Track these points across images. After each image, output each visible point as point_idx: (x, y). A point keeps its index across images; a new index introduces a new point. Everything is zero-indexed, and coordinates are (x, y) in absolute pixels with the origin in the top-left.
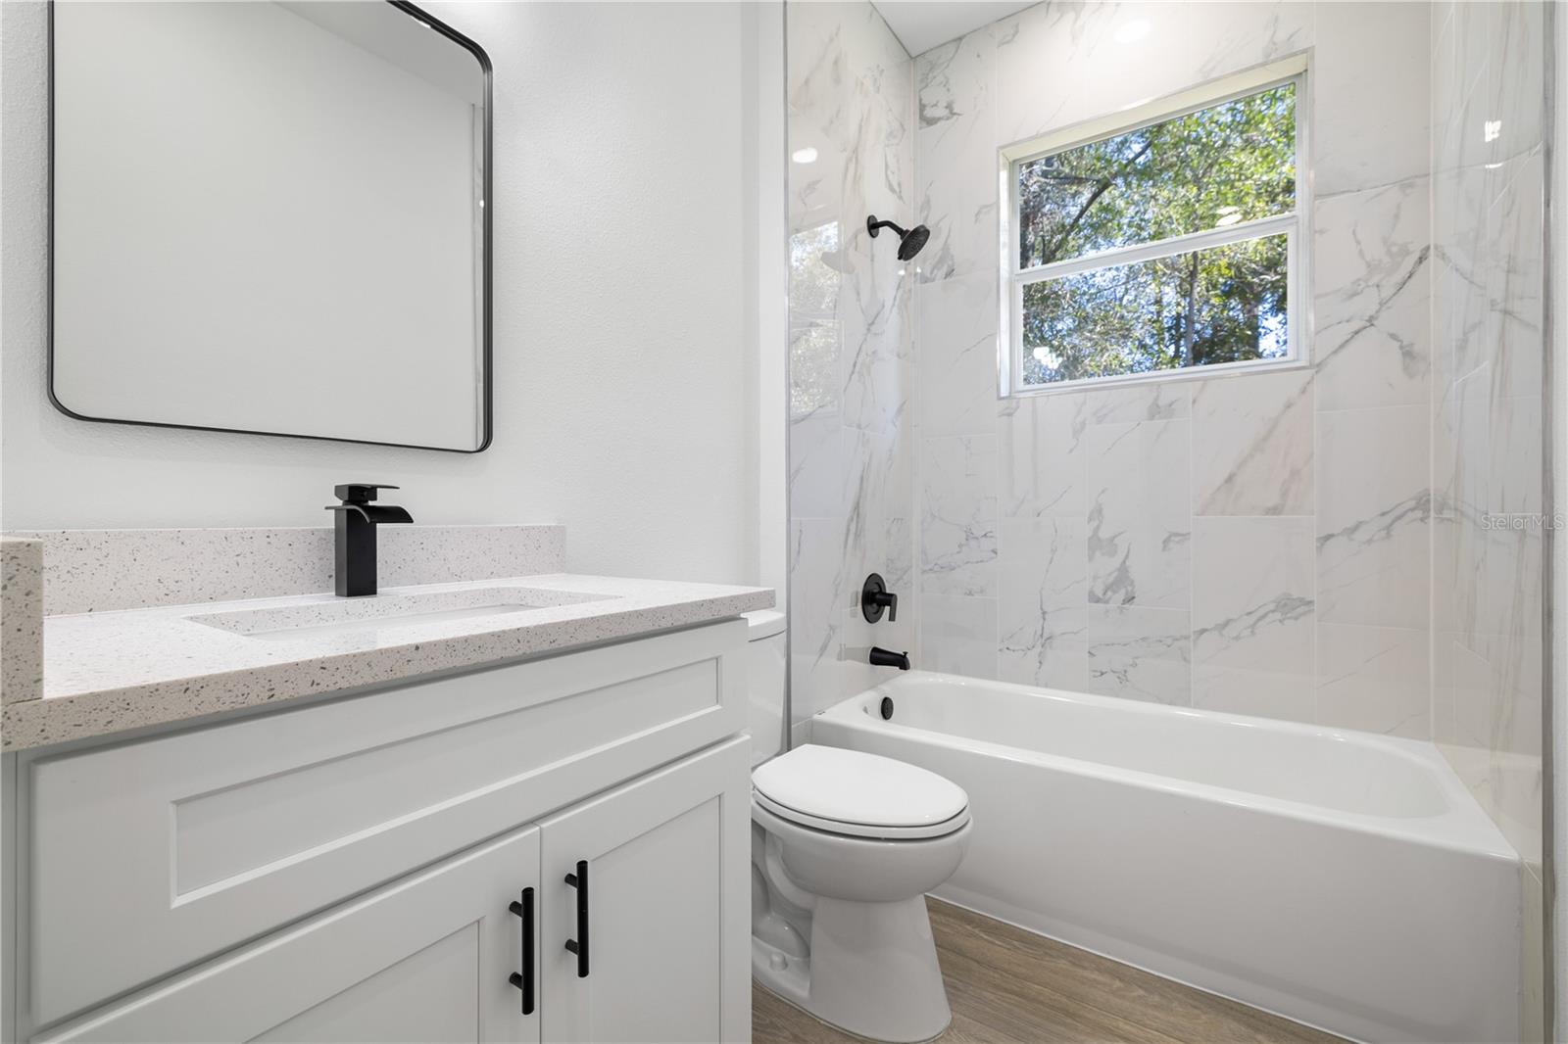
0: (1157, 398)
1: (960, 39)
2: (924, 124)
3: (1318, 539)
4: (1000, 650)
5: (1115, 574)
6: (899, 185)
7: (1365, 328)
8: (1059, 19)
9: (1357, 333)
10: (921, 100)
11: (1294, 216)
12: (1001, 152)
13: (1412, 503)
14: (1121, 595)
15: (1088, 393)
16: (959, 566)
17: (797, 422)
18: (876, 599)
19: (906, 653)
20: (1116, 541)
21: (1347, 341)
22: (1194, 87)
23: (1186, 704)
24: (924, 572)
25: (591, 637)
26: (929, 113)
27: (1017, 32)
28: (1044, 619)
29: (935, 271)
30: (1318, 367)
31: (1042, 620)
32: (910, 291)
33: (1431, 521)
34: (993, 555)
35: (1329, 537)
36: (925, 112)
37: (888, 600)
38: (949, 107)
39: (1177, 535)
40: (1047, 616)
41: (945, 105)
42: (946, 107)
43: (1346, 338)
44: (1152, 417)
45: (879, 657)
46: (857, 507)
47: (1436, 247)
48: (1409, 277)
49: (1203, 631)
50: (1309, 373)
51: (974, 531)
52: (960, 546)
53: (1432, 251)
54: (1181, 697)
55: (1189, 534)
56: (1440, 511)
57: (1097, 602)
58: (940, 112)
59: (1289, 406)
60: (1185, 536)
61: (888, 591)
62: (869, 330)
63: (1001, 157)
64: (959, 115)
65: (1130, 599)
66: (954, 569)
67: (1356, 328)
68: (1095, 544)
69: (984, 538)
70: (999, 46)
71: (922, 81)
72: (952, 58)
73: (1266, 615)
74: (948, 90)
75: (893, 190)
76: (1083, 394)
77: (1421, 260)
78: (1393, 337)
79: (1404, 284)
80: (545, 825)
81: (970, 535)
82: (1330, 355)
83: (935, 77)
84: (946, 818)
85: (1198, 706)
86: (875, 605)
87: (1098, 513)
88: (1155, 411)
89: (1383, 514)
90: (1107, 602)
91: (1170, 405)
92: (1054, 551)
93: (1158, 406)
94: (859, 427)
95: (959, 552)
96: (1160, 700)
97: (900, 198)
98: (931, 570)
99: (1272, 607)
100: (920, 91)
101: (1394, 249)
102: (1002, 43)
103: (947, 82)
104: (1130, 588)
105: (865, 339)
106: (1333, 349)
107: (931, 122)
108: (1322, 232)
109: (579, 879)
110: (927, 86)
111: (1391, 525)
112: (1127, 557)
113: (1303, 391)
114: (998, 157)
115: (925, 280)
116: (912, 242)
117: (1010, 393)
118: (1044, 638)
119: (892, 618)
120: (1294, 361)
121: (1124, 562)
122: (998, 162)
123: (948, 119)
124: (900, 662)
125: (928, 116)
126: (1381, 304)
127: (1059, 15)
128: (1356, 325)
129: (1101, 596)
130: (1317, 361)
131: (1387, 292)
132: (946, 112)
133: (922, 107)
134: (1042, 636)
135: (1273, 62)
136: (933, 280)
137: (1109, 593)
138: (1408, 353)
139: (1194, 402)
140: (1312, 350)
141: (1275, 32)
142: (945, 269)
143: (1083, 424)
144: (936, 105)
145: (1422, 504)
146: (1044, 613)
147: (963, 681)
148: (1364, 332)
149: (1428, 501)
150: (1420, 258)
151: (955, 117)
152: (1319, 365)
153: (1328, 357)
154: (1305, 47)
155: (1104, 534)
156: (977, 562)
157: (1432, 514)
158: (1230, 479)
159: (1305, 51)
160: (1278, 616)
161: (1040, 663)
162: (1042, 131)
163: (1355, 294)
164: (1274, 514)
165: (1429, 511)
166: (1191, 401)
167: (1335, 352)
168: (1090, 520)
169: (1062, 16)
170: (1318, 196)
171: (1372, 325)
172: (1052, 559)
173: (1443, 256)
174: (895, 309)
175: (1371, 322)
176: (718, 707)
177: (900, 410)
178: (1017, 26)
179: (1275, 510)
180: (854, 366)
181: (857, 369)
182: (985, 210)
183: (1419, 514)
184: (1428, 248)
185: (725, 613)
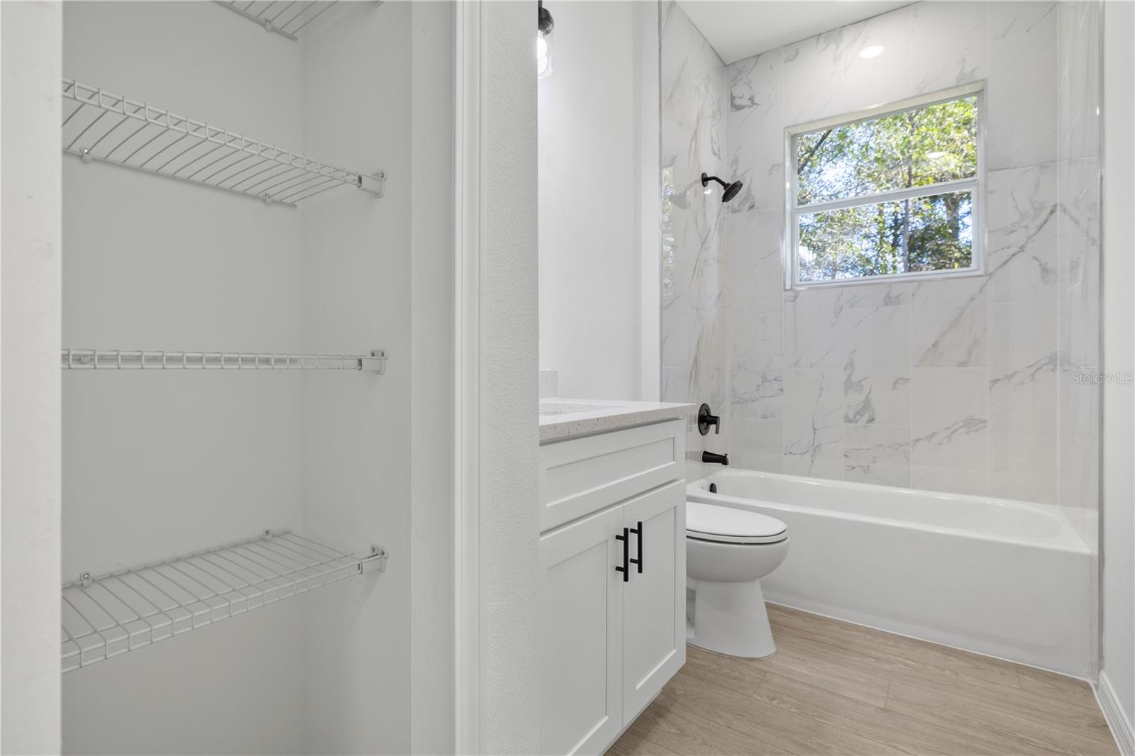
0: (889, 292)
1: (759, 56)
2: (734, 109)
3: (990, 382)
4: (785, 454)
5: (862, 404)
6: (719, 150)
7: (1019, 252)
8: (824, 49)
9: (1014, 255)
10: (732, 94)
11: (975, 180)
12: (786, 130)
13: (1047, 360)
14: (866, 417)
15: (845, 288)
16: (758, 399)
17: (666, 308)
18: (706, 420)
19: (726, 455)
20: (862, 383)
21: (1008, 260)
22: (913, 98)
23: (907, 486)
24: (733, 403)
25: (639, 421)
26: (738, 102)
27: (797, 55)
28: (815, 433)
29: (742, 206)
30: (989, 275)
31: (813, 434)
32: (724, 218)
33: (1058, 371)
34: (781, 392)
35: (997, 381)
36: (735, 102)
37: (715, 420)
38: (751, 99)
39: (902, 379)
40: (817, 432)
41: (748, 97)
42: (750, 99)
43: (1008, 258)
44: (886, 304)
45: (708, 458)
46: (696, 361)
47: (1061, 205)
48: (1045, 223)
49: (918, 440)
50: (985, 279)
51: (767, 376)
52: (758, 386)
53: (1058, 207)
54: (904, 482)
55: (909, 379)
56: (1062, 365)
57: (850, 422)
58: (745, 102)
59: (972, 299)
60: (907, 380)
61: (712, 415)
62: (702, 246)
63: (786, 133)
64: (758, 104)
65: (871, 420)
66: (754, 401)
67: (1014, 252)
68: (849, 385)
69: (774, 382)
70: (785, 62)
71: (732, 81)
72: (753, 68)
73: (958, 429)
74: (751, 88)
75: (715, 154)
76: (840, 289)
77: (1052, 212)
78: (1035, 258)
79: (1042, 226)
80: (626, 504)
81: (764, 379)
82: (997, 269)
83: (741, 79)
84: (777, 533)
85: (914, 488)
86: (705, 424)
87: (851, 365)
88: (889, 301)
89: (1030, 367)
90: (856, 422)
91: (898, 297)
92: (821, 389)
93: (890, 297)
94: (697, 309)
95: (757, 390)
96: (890, 484)
97: (719, 158)
98: (738, 402)
99: (961, 424)
100: (731, 87)
101: (1036, 205)
102: (788, 60)
103: (750, 83)
104: (871, 414)
105: (700, 253)
106: (1000, 264)
107: (739, 108)
108: (992, 192)
109: (639, 531)
110: (736, 84)
111: (1035, 373)
112: (870, 393)
113: (981, 291)
114: (785, 133)
115: (735, 211)
116: (730, 191)
117: (791, 286)
118: (815, 445)
119: (717, 432)
120: (976, 270)
121: (868, 397)
122: (784, 136)
123: (750, 107)
124: (723, 460)
125: (737, 104)
126: (1028, 238)
127: (825, 45)
128: (1011, 251)
129: (852, 418)
130: (989, 272)
131: (1031, 231)
132: (749, 103)
133: (733, 98)
134: (813, 444)
135: (963, 85)
136: (740, 211)
137: (858, 417)
138: (1045, 270)
139: (913, 295)
140: (986, 265)
141: (963, 67)
142: (748, 205)
143: (841, 308)
144: (742, 97)
145: (1052, 361)
146: (815, 430)
147: (762, 475)
148: (1018, 254)
149: (1056, 359)
150: (1052, 211)
151: (755, 106)
152: (990, 275)
153: (995, 270)
154: (982, 78)
155: (854, 379)
156: (770, 397)
157: (1058, 366)
158: (935, 344)
159: (982, 81)
160: (965, 430)
161: (812, 462)
162: (815, 119)
163: (1013, 231)
164: (963, 366)
165: (1056, 365)
166: (911, 295)
167: (1001, 267)
168: (845, 369)
169: (827, 46)
170: (991, 170)
171: (1023, 251)
172: (820, 395)
173: (1065, 211)
174: (716, 231)
175: (1022, 248)
176: (674, 462)
177: (719, 297)
178: (798, 50)
179: (963, 364)
180: (695, 270)
181: (696, 272)
182: (776, 168)
183: (1051, 367)
184: (1056, 206)
185: (673, 416)
